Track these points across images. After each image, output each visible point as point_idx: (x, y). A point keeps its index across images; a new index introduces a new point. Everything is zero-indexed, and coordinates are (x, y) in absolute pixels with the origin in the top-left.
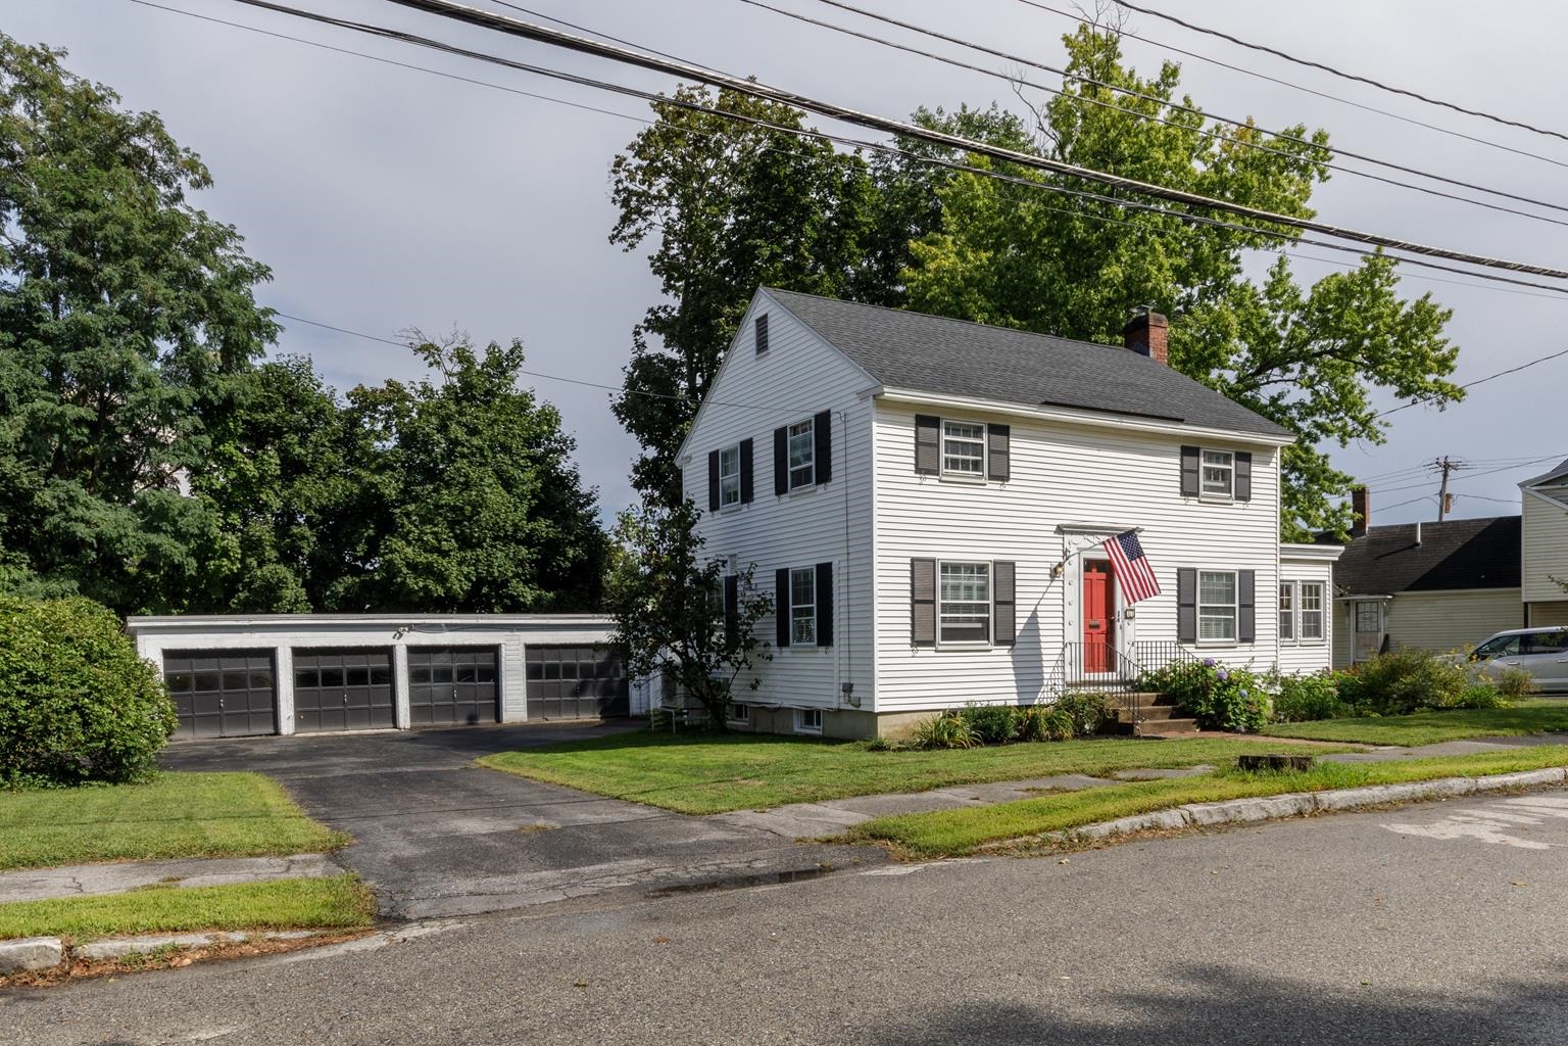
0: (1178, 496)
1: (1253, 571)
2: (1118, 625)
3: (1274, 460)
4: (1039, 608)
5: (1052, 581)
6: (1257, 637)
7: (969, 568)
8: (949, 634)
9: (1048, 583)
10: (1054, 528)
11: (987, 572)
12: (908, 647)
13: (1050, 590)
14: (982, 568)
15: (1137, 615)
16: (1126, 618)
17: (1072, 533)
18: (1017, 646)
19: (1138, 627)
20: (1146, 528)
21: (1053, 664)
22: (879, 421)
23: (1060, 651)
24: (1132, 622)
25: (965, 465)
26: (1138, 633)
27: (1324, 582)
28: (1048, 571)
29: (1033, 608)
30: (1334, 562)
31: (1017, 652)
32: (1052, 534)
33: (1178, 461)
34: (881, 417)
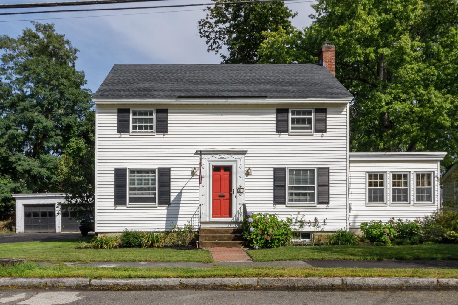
0: (275, 133)
1: (328, 168)
2: (233, 196)
3: (345, 110)
4: (184, 188)
5: (193, 176)
6: (330, 202)
7: (147, 172)
8: (132, 200)
9: (190, 177)
10: (194, 152)
11: (155, 173)
12: (113, 205)
13: (191, 180)
14: (153, 171)
15: (245, 191)
16: (238, 192)
17: (204, 154)
18: (171, 205)
19: (245, 197)
20: (249, 150)
21: (193, 213)
22: (98, 113)
23: (197, 208)
24: (242, 194)
25: (146, 128)
26: (245, 199)
27: (434, 172)
28: (191, 172)
29: (181, 188)
30: (440, 161)
31: (170, 208)
32: (193, 155)
33: (275, 116)
34: (99, 111)
